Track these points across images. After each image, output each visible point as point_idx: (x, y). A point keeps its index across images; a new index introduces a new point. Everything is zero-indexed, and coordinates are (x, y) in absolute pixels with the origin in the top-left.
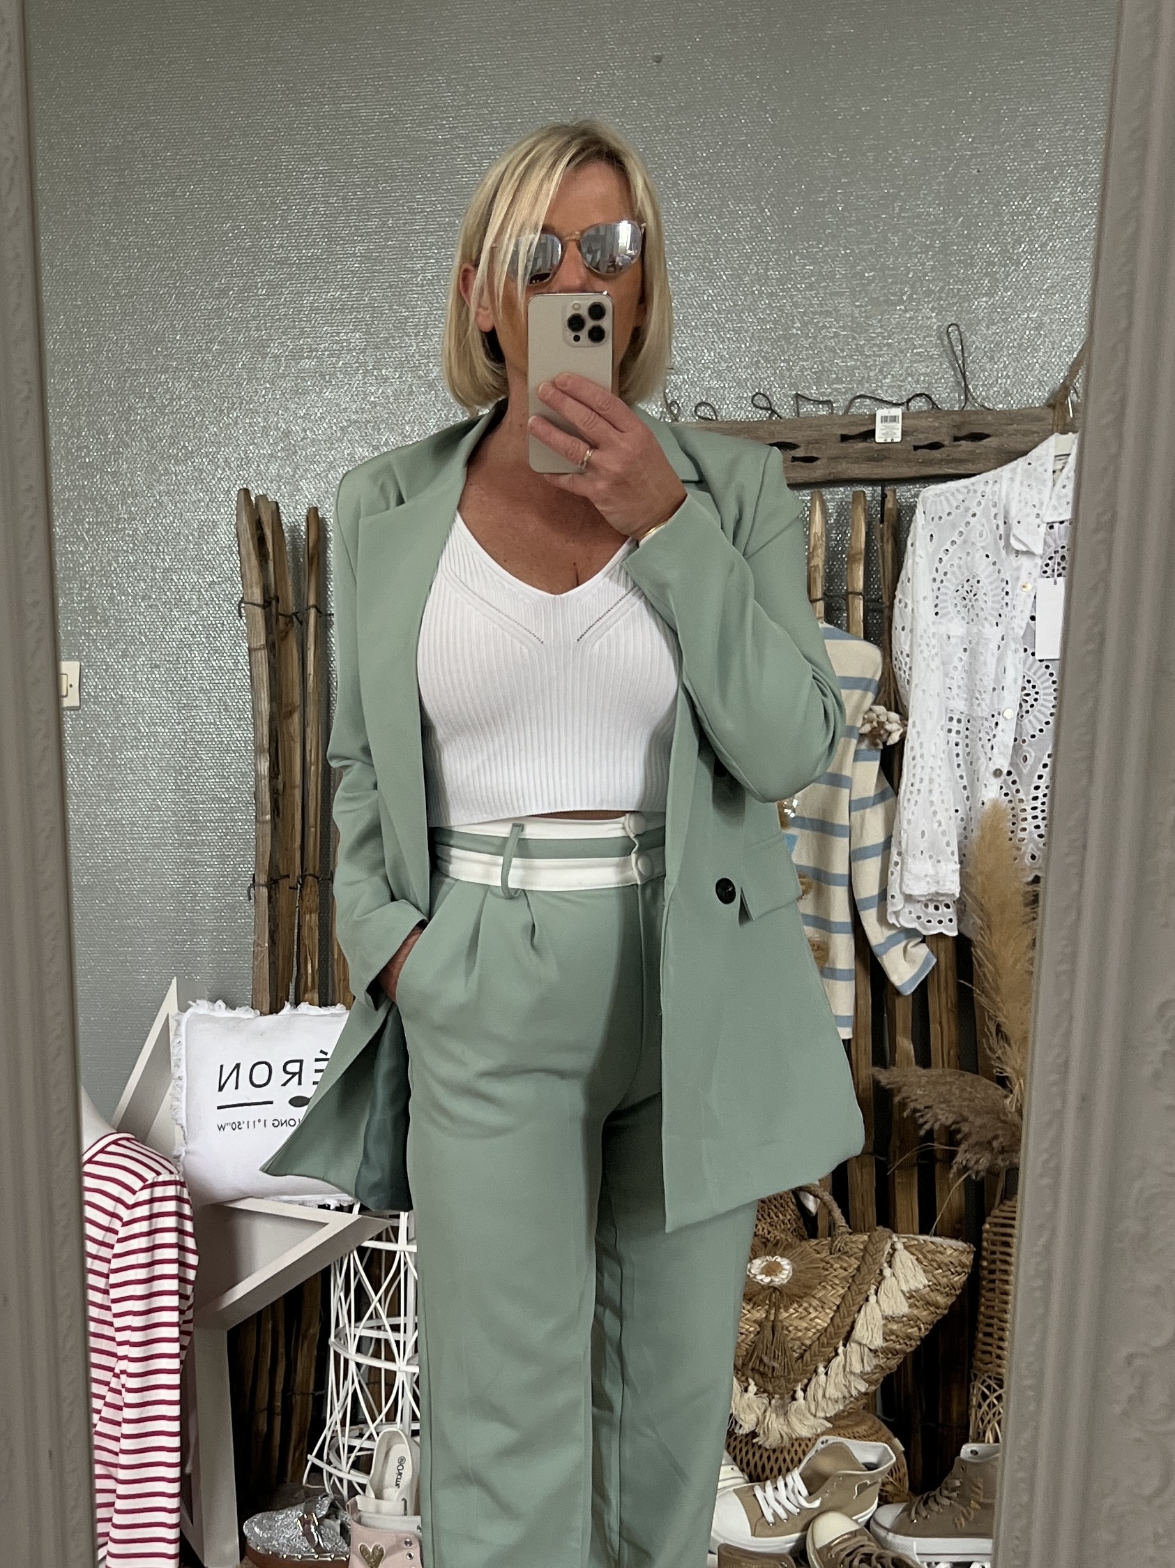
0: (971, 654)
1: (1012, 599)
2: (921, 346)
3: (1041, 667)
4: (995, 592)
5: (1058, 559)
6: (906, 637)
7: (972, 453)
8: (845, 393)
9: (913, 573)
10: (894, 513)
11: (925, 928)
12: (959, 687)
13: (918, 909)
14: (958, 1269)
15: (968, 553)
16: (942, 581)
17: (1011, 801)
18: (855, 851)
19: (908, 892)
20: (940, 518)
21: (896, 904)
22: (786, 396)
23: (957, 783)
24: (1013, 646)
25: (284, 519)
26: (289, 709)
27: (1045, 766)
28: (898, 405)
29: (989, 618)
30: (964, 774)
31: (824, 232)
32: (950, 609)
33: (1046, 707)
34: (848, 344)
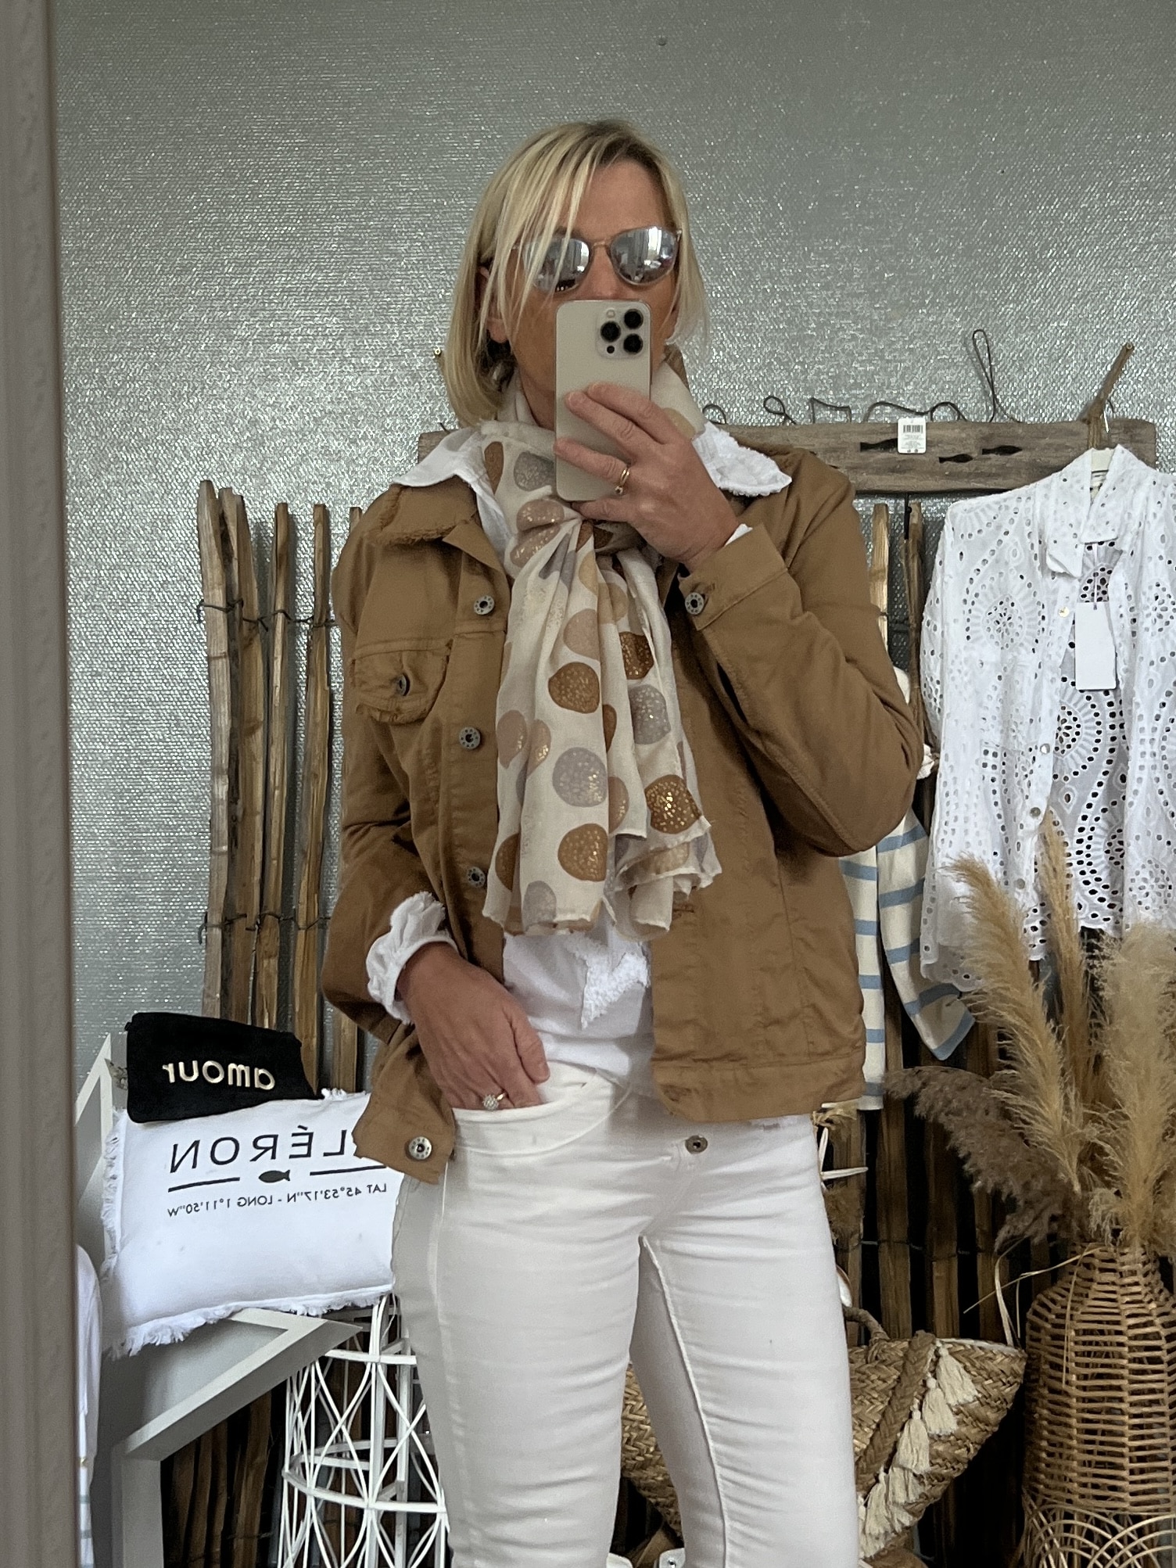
0: (1006, 682)
1: (1049, 625)
2: (945, 352)
3: (1082, 697)
4: (1030, 616)
5: (1097, 582)
6: (935, 663)
7: (1003, 466)
8: (864, 399)
9: (941, 593)
10: (920, 530)
12: (994, 718)
13: (953, 962)
14: (1010, 1379)
15: (1001, 573)
16: (973, 603)
18: (883, 895)
19: (943, 943)
20: (970, 535)
21: (930, 956)
22: (801, 400)
23: (994, 823)
24: (1050, 676)
25: (250, 516)
26: (252, 724)
27: (1089, 806)
28: (921, 414)
29: (1026, 644)
30: (1002, 813)
31: (840, 230)
32: (983, 633)
33: (1089, 742)
34: (866, 348)
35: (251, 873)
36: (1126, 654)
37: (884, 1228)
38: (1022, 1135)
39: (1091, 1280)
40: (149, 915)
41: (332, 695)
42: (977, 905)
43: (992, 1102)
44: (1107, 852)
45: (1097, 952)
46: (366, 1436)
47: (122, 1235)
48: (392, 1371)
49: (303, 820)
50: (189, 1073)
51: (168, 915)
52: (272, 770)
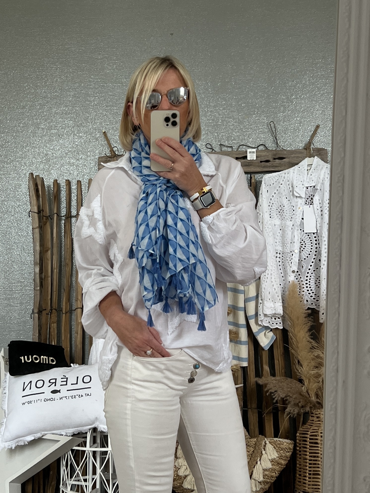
0: (283, 231)
1: (295, 212)
2: (261, 129)
3: (306, 235)
5: (310, 199)
7: (280, 164)
8: (237, 144)
9: (262, 204)
10: (255, 183)
11: (272, 326)
12: (279, 242)
13: (268, 319)
14: (289, 450)
15: (280, 197)
16: (272, 206)
17: (298, 281)
18: (246, 299)
19: (265, 313)
20: (270, 185)
21: (261, 317)
22: (217, 144)
23: (280, 275)
24: (296, 228)
25: (45, 183)
26: (47, 249)
27: (309, 269)
28: (254, 148)
29: (288, 218)
30: (282, 272)
31: (228, 91)
32: (275, 216)
33: (309, 249)
34: (237, 128)
35: (47, 296)
36: (320, 221)
37: (250, 404)
40: (16, 310)
44: (316, 283)
46: (86, 475)
47: (8, 411)
48: (94, 453)
49: (64, 279)
50: (28, 359)
51: (21, 310)
52: (54, 263)
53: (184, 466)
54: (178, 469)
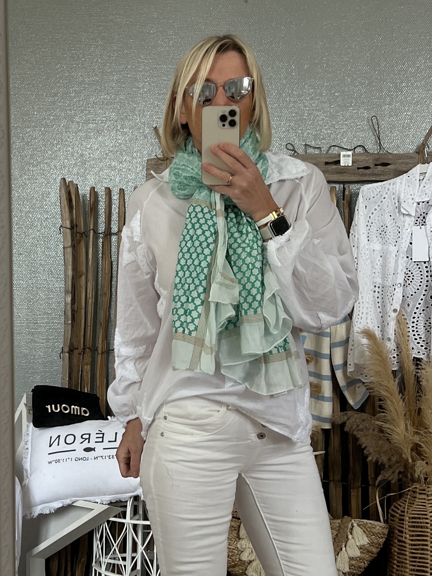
0: (384, 258)
1: (401, 235)
2: (360, 125)
3: (415, 265)
4: (394, 232)
5: (422, 218)
6: (355, 250)
7: (383, 171)
8: (327, 144)
9: (358, 223)
10: (349, 197)
12: (379, 272)
14: (382, 536)
15: (382, 214)
16: (370, 226)
18: (333, 344)
19: (357, 362)
20: (370, 199)
21: (351, 368)
22: (301, 145)
23: (378, 315)
24: (402, 255)
25: (80, 192)
26: (80, 274)
27: (417, 308)
28: (350, 150)
29: (391, 242)
30: (381, 311)
31: (318, 76)
32: (374, 238)
33: (417, 282)
34: (328, 124)
35: (80, 332)
37: (332, 475)
38: (388, 439)
39: (415, 497)
40: (40, 348)
41: (112, 262)
42: (371, 347)
43: (376, 426)
44: (424, 327)
45: (420, 367)
46: (125, 552)
47: (31, 471)
48: (135, 527)
49: (101, 312)
50: (56, 409)
51: (48, 348)
52: (88, 292)
53: (248, 549)
54: (240, 552)
